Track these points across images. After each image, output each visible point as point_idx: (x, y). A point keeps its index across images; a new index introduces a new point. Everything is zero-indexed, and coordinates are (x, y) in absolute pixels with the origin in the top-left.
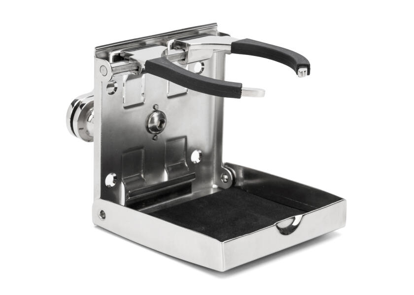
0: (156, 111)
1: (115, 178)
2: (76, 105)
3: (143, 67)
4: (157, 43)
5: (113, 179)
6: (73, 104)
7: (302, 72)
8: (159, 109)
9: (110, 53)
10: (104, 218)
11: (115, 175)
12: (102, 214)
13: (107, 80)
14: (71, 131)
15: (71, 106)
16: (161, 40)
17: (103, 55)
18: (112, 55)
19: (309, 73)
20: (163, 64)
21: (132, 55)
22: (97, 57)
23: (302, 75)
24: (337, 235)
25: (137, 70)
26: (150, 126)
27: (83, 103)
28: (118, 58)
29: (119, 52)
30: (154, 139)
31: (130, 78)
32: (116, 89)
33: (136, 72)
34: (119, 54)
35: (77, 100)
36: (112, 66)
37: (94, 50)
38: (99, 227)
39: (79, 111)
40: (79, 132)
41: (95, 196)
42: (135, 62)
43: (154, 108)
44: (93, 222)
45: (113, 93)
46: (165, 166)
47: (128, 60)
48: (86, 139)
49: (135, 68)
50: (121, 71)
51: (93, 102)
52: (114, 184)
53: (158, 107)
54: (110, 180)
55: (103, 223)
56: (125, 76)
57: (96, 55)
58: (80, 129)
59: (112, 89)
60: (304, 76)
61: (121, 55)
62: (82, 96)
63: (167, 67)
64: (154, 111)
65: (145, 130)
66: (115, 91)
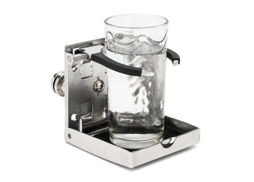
0: (99, 80)
1: (76, 116)
2: (56, 77)
3: (90, 57)
4: (99, 44)
5: (75, 117)
6: (54, 76)
7: (175, 63)
8: (101, 79)
9: (73, 49)
10: (70, 138)
11: (76, 115)
12: (69, 135)
13: (71, 64)
14: (54, 91)
15: (54, 77)
16: (101, 42)
17: (69, 50)
18: (74, 50)
19: (179, 63)
20: (100, 56)
21: (85, 50)
22: (66, 52)
23: (175, 64)
24: (196, 147)
25: (88, 58)
26: (95, 88)
27: (60, 76)
28: (77, 52)
29: (78, 48)
30: (98, 95)
31: (84, 62)
32: (76, 68)
33: (87, 59)
34: (78, 50)
35: (57, 74)
36: (74, 57)
37: (64, 48)
38: (67, 143)
39: (58, 80)
40: (58, 91)
41: (66, 126)
42: (86, 54)
43: (98, 78)
44: (65, 140)
45: (75, 71)
46: (104, 109)
47: (82, 53)
48: (62, 95)
49: (86, 58)
50: (79, 59)
51: (64, 76)
52: (76, 120)
53: (100, 78)
54: (74, 118)
55: (70, 141)
56: (82, 62)
57: (65, 50)
58: (58, 90)
59: (74, 69)
60: (177, 65)
61: (79, 50)
62: (59, 72)
63: (103, 58)
64: (98, 80)
65: (93, 90)
66: (76, 70)
